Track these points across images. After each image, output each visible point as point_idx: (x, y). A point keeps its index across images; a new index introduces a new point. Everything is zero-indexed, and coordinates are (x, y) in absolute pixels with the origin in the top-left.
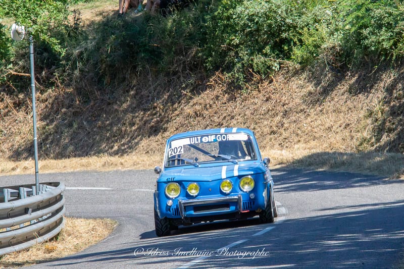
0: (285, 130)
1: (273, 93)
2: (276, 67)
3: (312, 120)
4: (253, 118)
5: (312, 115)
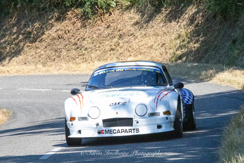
0: (120, 48)
1: (112, 23)
2: (113, 4)
3: (139, 41)
4: (98, 40)
5: (139, 37)
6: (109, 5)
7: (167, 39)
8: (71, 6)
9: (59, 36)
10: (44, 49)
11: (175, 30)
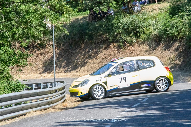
1: (134, 51)
2: (134, 41)
6: (132, 41)
8: (112, 42)
10: (98, 64)
11: (168, 55)
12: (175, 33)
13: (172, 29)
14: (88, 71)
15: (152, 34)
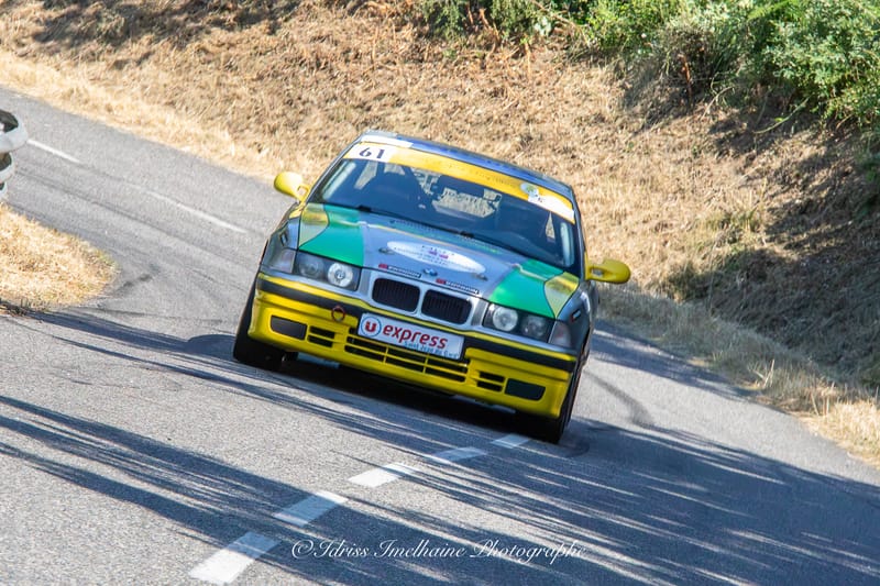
1: (514, 84)
2: (542, 27)
3: (583, 181)
4: (447, 124)
5: (588, 171)
6: (526, 22)
7: (681, 212)
9: (317, 59)
10: (253, 80)
11: (720, 194)
12: (817, 72)
13: (809, 37)
14: (172, 104)
15: (673, 23)
